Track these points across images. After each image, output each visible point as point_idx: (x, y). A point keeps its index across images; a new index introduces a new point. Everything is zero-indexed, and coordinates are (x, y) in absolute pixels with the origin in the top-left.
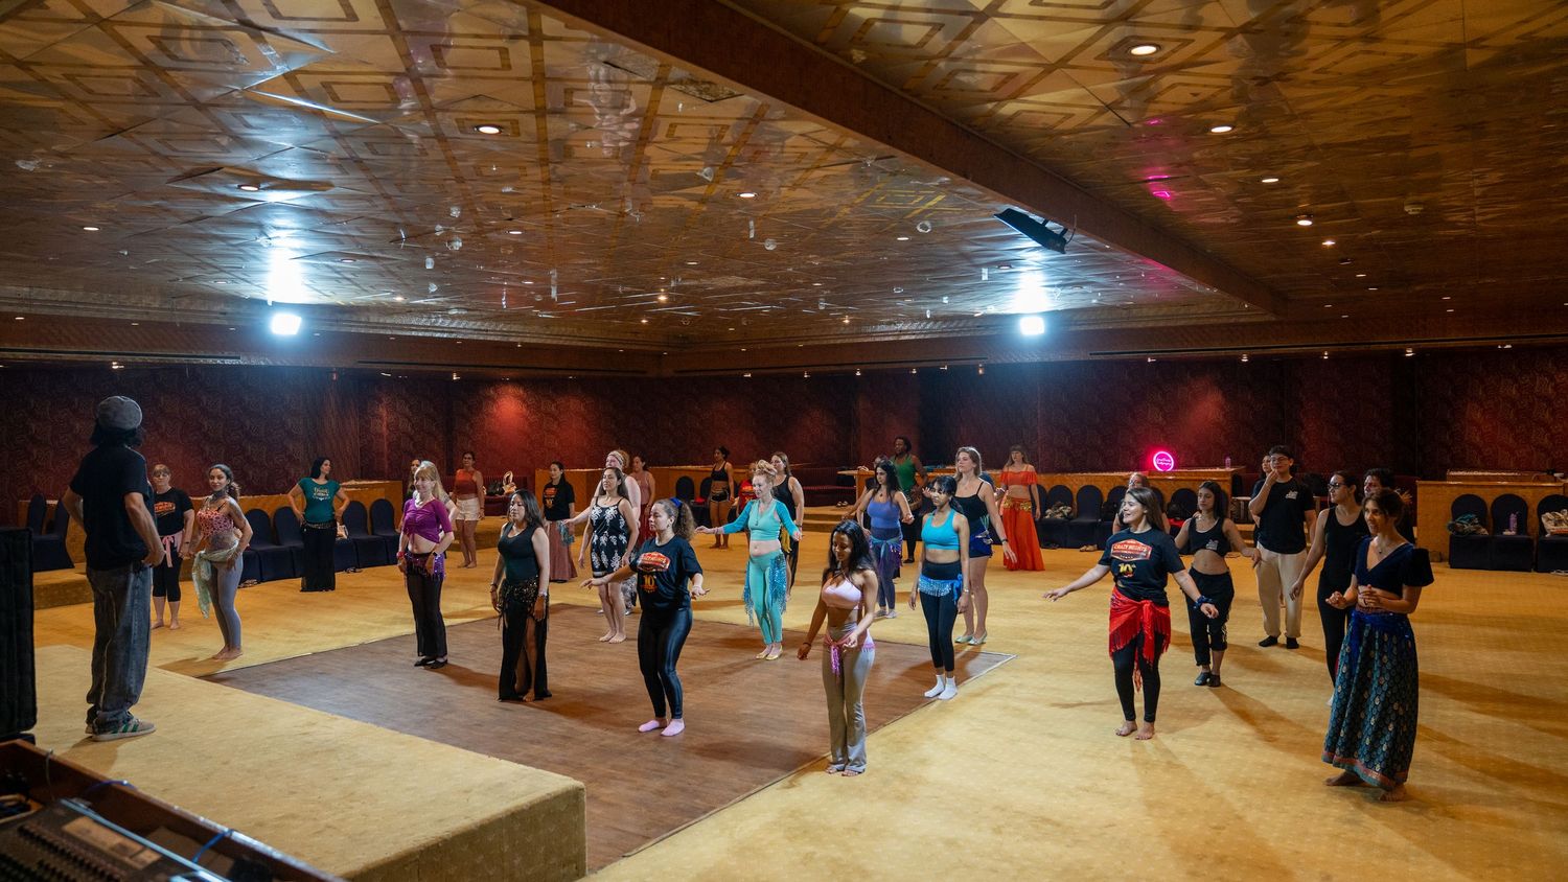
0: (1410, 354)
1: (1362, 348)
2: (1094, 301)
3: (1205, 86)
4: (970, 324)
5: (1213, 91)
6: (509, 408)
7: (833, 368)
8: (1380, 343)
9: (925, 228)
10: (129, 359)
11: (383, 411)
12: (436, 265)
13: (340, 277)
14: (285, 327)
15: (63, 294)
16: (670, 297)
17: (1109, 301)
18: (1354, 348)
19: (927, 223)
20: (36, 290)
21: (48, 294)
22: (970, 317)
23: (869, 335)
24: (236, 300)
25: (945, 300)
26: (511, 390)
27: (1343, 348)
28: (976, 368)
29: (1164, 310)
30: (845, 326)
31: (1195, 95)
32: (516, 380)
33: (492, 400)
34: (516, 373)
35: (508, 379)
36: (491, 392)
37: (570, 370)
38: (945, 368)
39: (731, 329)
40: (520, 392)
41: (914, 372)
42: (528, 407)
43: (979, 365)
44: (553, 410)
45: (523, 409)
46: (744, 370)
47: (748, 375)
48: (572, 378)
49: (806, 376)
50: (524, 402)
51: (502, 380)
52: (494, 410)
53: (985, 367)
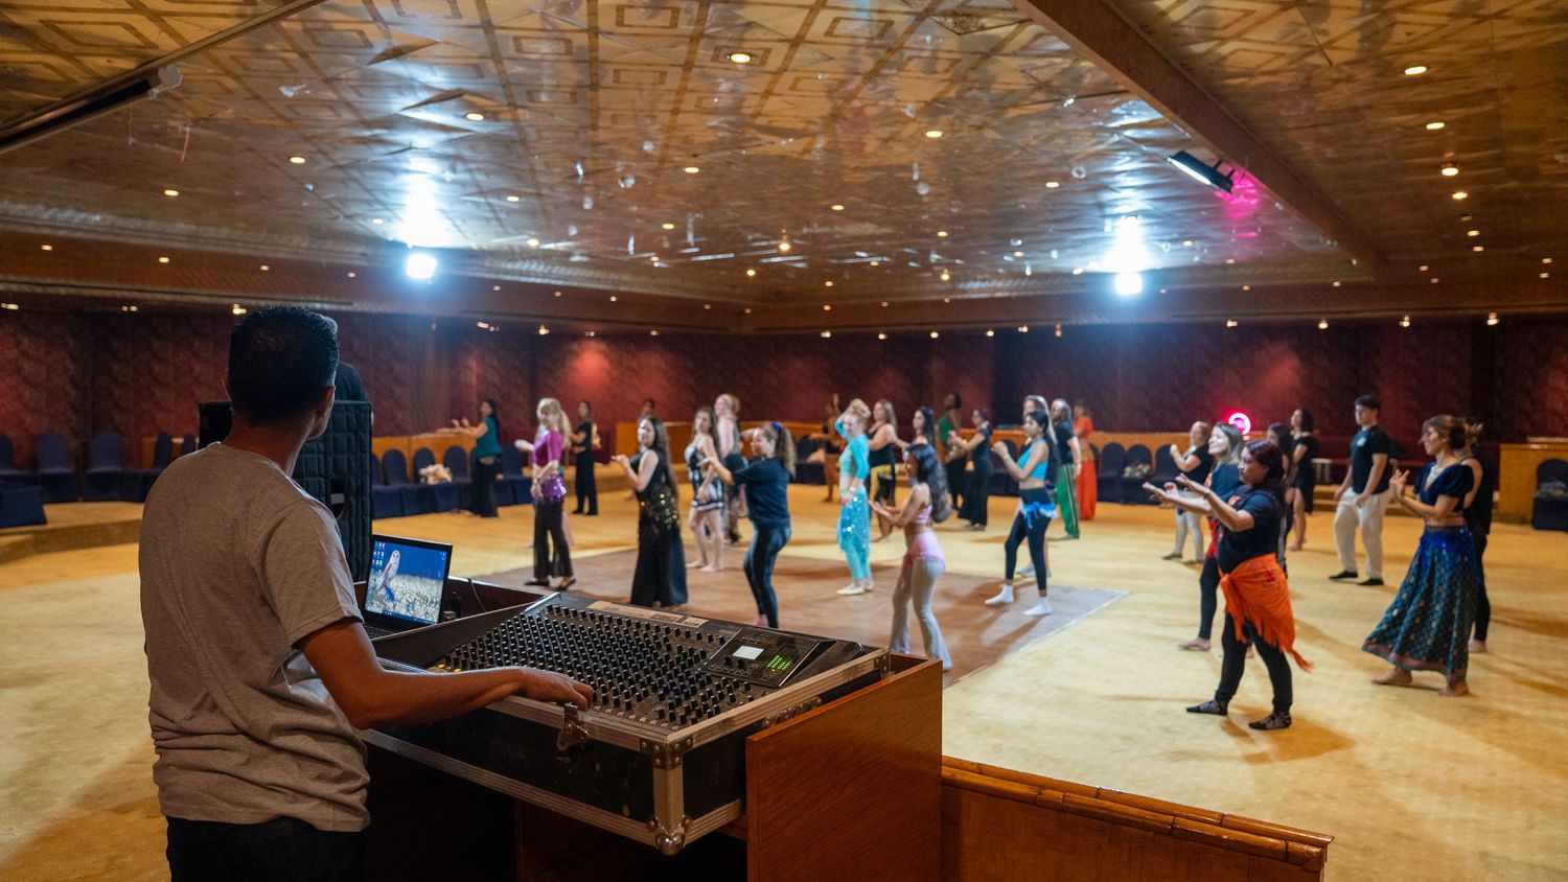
0: (1492, 321)
1: (1449, 313)
2: (1196, 259)
3: (1423, 24)
4: (1065, 281)
5: (1426, 29)
6: (591, 362)
7: (913, 328)
8: (1468, 308)
9: (1079, 173)
10: (253, 302)
11: (473, 363)
12: (596, 206)
13: (497, 218)
14: (420, 270)
15: (225, 232)
16: (792, 245)
17: (1212, 259)
18: (1440, 313)
19: (1082, 169)
20: (201, 228)
21: (211, 232)
22: (1070, 275)
23: (964, 291)
24: (376, 241)
25: (1054, 254)
26: (594, 345)
27: (1429, 313)
28: (1055, 330)
29: (1261, 270)
30: (941, 282)
31: (1408, 34)
32: (600, 336)
33: (576, 354)
34: (602, 327)
35: (592, 334)
36: (575, 346)
37: (655, 325)
38: (1025, 329)
39: (829, 284)
40: (603, 347)
41: (990, 334)
42: (611, 362)
43: (1058, 326)
44: (634, 364)
45: (606, 364)
46: (825, 329)
47: (827, 335)
48: (654, 333)
49: (882, 337)
50: (606, 356)
51: (587, 334)
52: (578, 364)
53: (1063, 329)
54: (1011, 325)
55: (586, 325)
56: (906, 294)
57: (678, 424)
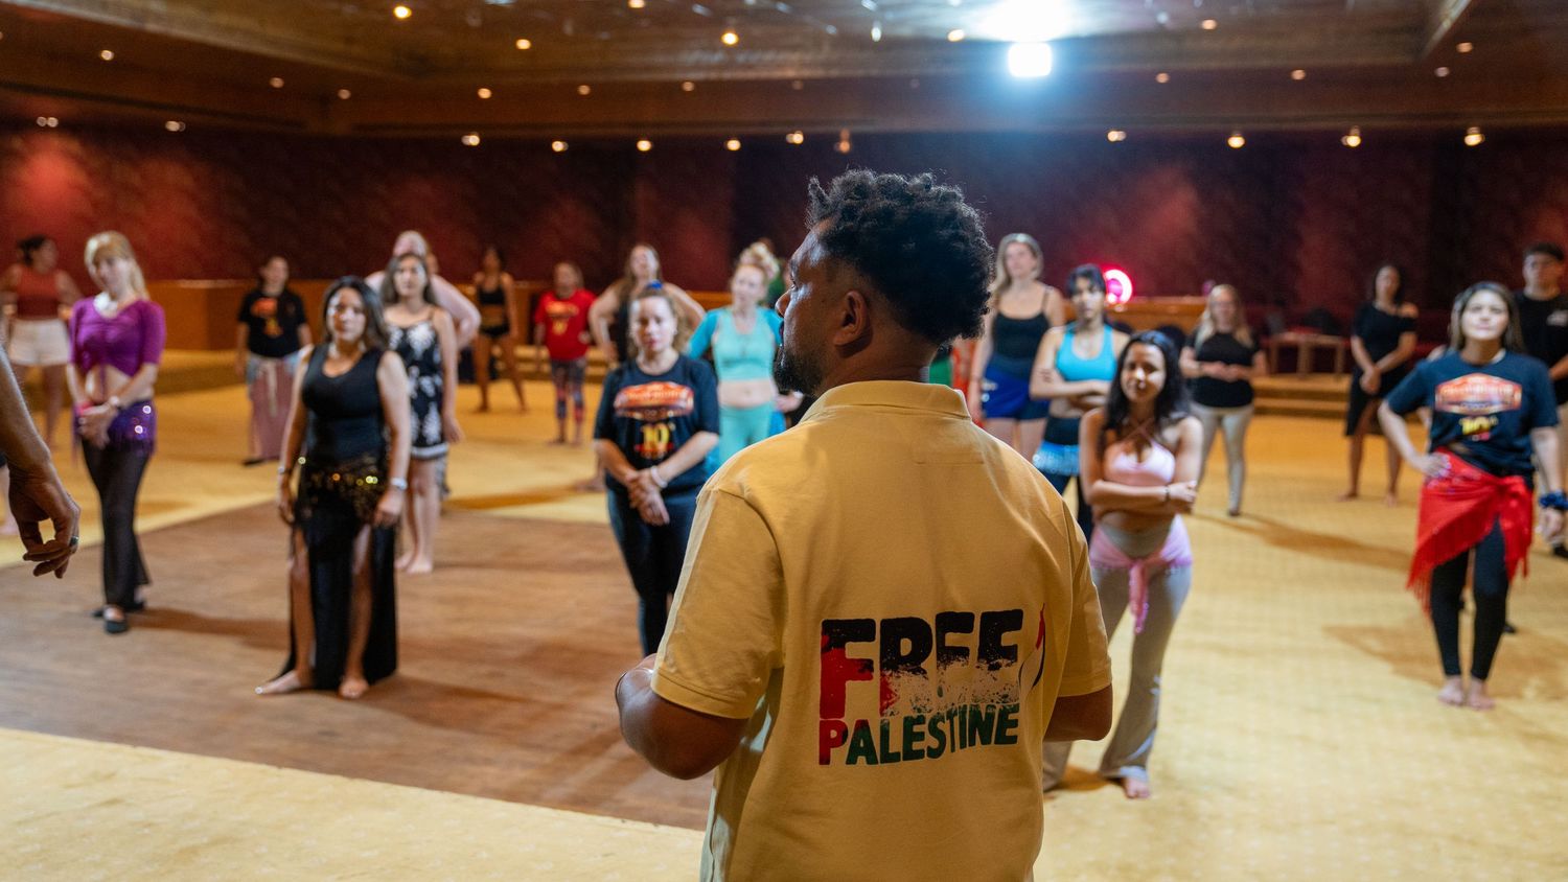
6: (51, 173)
26: (56, 142)
28: (837, 139)
30: (718, 48)
32: (68, 127)
33: (20, 157)
34: (71, 107)
35: (53, 122)
36: (17, 143)
37: (177, 112)
38: (798, 138)
39: (524, 44)
40: (74, 146)
41: (734, 145)
42: (91, 174)
43: (845, 133)
44: (135, 179)
45: (81, 178)
46: (469, 131)
47: (473, 140)
48: (173, 126)
49: (558, 146)
50: (81, 162)
51: (41, 121)
52: (24, 175)
53: (855, 139)
54: (776, 130)
55: (37, 102)
56: (648, 69)
57: (222, 284)
